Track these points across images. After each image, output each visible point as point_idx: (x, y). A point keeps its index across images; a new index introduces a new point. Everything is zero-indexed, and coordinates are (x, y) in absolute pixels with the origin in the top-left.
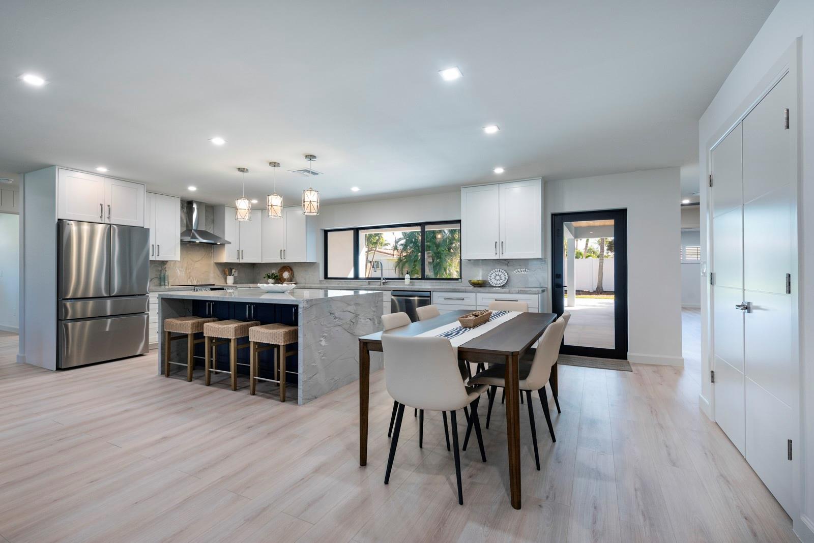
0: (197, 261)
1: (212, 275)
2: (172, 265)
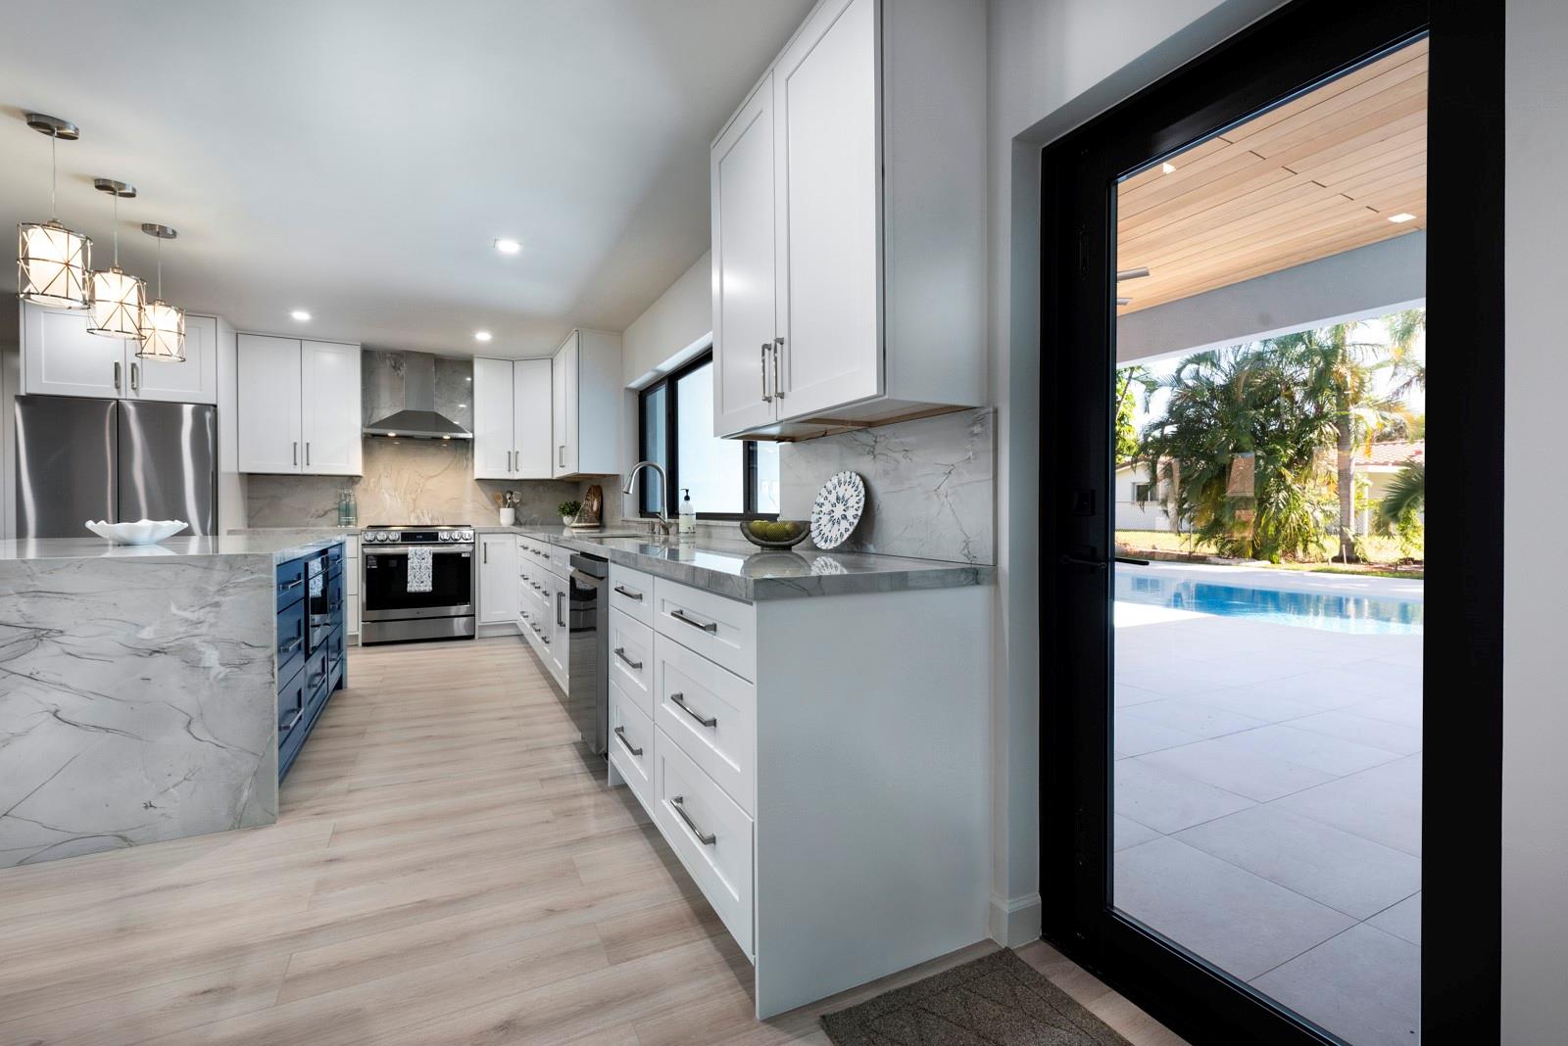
0: (432, 477)
1: (468, 506)
2: (372, 484)
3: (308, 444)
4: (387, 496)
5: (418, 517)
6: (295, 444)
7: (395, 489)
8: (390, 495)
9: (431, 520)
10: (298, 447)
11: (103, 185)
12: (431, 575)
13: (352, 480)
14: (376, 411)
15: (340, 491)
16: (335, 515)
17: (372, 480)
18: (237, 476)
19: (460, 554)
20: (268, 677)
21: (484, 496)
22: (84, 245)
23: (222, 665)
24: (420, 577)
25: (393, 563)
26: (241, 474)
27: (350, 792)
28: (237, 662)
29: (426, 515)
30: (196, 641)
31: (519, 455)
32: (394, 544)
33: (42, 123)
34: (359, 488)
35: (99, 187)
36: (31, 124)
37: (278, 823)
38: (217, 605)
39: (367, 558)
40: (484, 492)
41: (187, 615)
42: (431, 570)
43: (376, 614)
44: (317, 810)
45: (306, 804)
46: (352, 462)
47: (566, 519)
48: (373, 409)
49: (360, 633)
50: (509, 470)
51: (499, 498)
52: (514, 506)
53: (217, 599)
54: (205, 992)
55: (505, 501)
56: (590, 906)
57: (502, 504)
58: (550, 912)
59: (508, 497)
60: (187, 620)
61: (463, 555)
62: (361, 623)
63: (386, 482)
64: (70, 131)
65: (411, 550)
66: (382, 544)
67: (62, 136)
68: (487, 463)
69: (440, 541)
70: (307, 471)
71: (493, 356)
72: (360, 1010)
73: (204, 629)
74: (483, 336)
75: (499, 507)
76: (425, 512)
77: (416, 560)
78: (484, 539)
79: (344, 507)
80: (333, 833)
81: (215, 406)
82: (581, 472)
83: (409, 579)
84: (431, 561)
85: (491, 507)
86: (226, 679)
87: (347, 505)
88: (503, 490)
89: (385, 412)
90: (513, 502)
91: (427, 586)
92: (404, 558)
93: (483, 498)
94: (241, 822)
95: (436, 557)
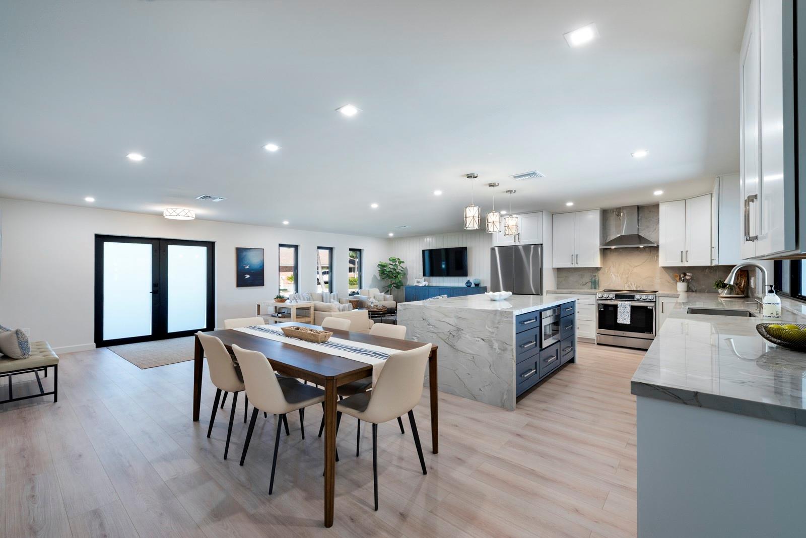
3: (577, 255)
4: (613, 276)
5: (629, 286)
6: (572, 255)
7: (618, 273)
8: (615, 275)
9: (636, 288)
10: (573, 257)
11: (491, 185)
12: (630, 316)
13: (597, 269)
14: (609, 237)
15: (592, 274)
16: (589, 284)
17: (606, 269)
18: (552, 270)
19: (647, 307)
20: (512, 357)
21: (667, 275)
22: (478, 209)
23: (499, 349)
24: (624, 317)
25: (611, 309)
26: (554, 269)
27: (544, 410)
28: (503, 349)
29: (633, 285)
30: (492, 339)
31: (688, 253)
32: (611, 299)
33: (470, 176)
34: (600, 273)
35: (490, 186)
36: (468, 177)
37: (515, 412)
38: (497, 328)
39: (599, 305)
40: (668, 273)
41: (490, 330)
42: (630, 314)
43: (603, 331)
44: (529, 412)
45: (527, 408)
46: (596, 262)
47: (720, 291)
48: (607, 236)
49: (596, 338)
50: (682, 261)
51: (676, 276)
52: (688, 281)
53: (497, 325)
54: (459, 459)
55: (680, 279)
56: (596, 522)
57: (678, 280)
58: (577, 511)
59: (682, 276)
60: (490, 331)
61: (648, 308)
62: (596, 334)
63: (613, 269)
64: (476, 176)
65: (619, 303)
66: (606, 299)
67: (474, 178)
68: (667, 258)
69: (635, 299)
70: (577, 266)
71: (667, 201)
72: (485, 496)
73: (494, 335)
74: (658, 193)
75: (677, 282)
76: (633, 284)
77: (622, 308)
78: (662, 300)
79: (593, 281)
80: (527, 425)
81: (542, 244)
82: (719, 264)
83: (618, 317)
84: (630, 309)
85: (672, 282)
86: (499, 354)
87: (595, 280)
88: (680, 273)
89: (613, 236)
90: (686, 279)
91: (628, 321)
92: (616, 307)
93: (667, 277)
94: (503, 406)
95: (633, 308)
